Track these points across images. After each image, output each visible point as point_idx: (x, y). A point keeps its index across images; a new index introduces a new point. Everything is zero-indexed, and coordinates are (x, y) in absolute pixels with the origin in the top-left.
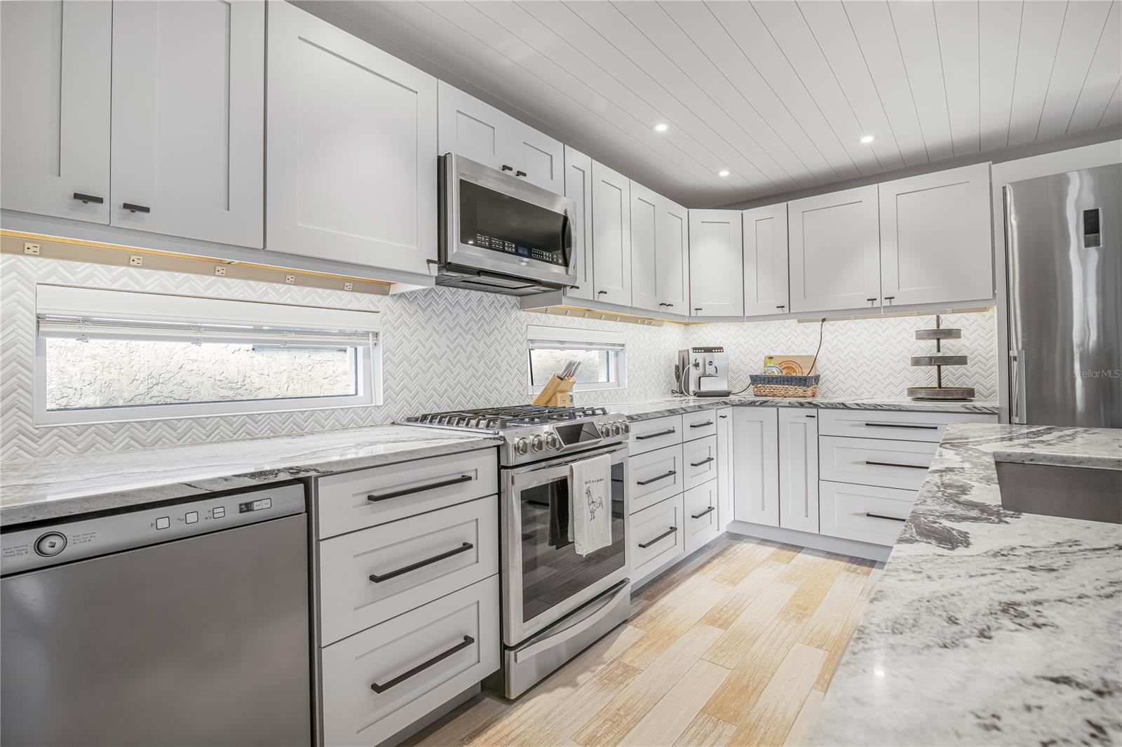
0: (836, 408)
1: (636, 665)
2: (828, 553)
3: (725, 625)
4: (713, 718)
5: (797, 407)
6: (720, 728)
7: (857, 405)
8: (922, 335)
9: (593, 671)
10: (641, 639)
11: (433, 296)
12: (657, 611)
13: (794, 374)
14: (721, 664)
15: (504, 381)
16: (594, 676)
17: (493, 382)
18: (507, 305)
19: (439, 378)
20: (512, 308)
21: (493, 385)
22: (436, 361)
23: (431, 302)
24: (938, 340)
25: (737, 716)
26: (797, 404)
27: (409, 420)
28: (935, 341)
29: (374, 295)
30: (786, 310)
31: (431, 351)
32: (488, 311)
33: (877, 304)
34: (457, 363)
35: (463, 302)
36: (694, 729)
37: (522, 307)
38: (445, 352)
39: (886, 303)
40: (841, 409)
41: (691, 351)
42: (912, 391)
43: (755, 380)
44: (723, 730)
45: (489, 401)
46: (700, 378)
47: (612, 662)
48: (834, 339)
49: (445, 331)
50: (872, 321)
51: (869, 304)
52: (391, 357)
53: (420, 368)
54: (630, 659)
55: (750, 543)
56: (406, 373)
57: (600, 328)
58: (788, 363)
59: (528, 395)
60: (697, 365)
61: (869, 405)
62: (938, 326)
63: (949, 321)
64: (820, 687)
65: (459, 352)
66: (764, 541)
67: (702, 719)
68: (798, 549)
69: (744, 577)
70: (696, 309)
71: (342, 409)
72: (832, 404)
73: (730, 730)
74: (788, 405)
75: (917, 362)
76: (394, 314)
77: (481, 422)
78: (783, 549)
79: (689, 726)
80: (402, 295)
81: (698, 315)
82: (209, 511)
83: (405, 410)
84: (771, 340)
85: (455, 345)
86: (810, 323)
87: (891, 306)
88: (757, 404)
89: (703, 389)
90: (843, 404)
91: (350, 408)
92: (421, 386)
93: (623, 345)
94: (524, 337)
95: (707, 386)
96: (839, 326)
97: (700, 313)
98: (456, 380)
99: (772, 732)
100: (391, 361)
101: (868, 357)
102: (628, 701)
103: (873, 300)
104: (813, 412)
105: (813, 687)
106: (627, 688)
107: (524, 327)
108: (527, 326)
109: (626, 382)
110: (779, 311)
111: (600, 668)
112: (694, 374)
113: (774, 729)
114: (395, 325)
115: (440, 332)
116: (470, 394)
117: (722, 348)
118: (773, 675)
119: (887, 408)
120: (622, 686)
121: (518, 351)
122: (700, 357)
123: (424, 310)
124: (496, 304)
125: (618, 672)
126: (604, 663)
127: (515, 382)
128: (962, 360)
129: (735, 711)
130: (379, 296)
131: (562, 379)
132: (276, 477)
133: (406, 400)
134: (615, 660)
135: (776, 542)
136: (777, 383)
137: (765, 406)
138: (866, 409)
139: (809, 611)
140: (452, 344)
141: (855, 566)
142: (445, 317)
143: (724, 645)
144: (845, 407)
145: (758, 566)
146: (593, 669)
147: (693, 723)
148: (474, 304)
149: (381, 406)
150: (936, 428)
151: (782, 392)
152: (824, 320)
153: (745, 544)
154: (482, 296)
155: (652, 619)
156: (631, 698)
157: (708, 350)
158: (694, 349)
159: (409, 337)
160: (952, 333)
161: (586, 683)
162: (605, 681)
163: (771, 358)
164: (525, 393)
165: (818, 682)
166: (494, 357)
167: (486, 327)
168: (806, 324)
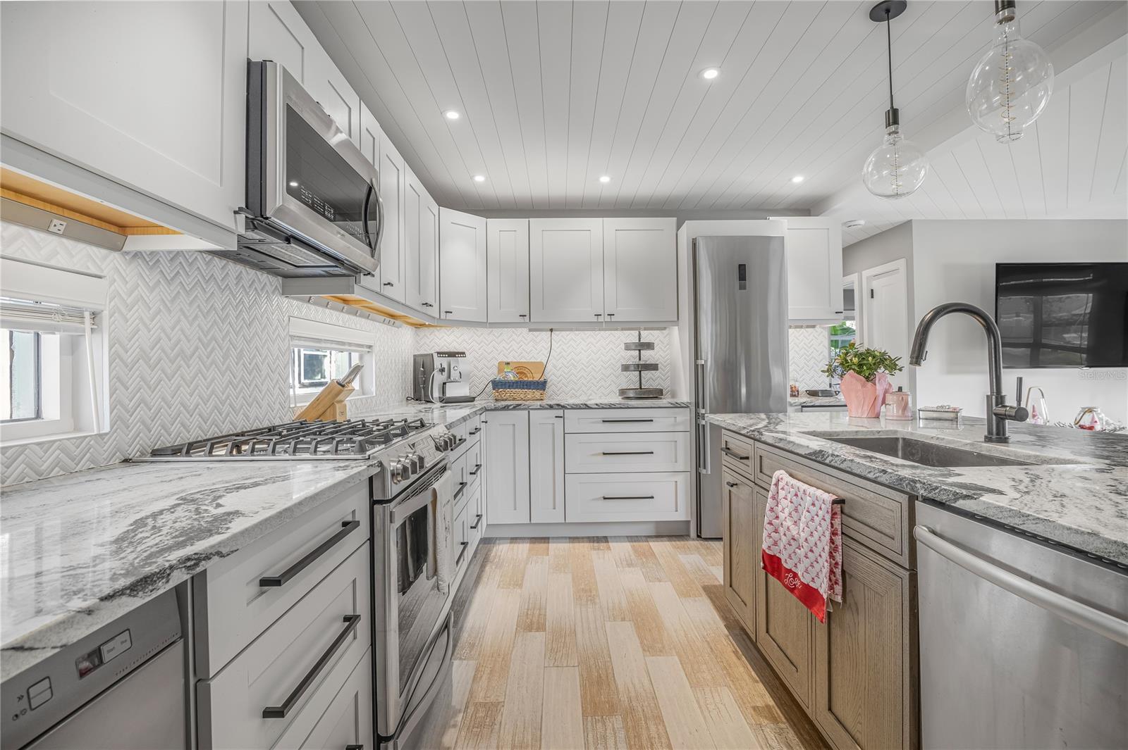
0: (580, 408)
1: (493, 699)
2: (570, 538)
3: (541, 627)
4: (596, 717)
5: (547, 409)
6: (609, 726)
7: (597, 404)
8: (628, 347)
9: (455, 726)
10: (477, 670)
11: (180, 263)
12: (469, 635)
13: (526, 379)
14: (565, 665)
15: (264, 388)
16: (460, 731)
17: (253, 390)
18: (268, 288)
19: (189, 387)
20: (273, 293)
21: (252, 397)
22: (185, 361)
23: (178, 272)
24: (640, 350)
25: (612, 706)
26: (547, 406)
27: (155, 453)
28: (638, 352)
29: (95, 249)
30: (527, 319)
31: (179, 346)
32: (247, 293)
33: (601, 319)
34: (211, 364)
35: (219, 277)
36: (590, 735)
37: (285, 292)
38: (197, 348)
39: (608, 319)
40: (584, 409)
41: (435, 356)
42: (622, 392)
43: (497, 385)
44: (613, 725)
45: (247, 418)
46: (444, 384)
47: (467, 707)
48: (558, 347)
49: (196, 317)
50: (588, 333)
51: (595, 319)
52: (121, 351)
53: (163, 371)
54: (482, 694)
55: (503, 543)
56: (143, 379)
57: (353, 326)
58: (520, 368)
59: (290, 407)
60: (442, 370)
61: (606, 405)
62: (640, 339)
63: (647, 336)
64: (648, 653)
65: (213, 349)
66: (514, 540)
67: (590, 724)
68: (546, 540)
69: (523, 577)
70: (447, 312)
71: (38, 444)
72: (576, 405)
73: (617, 722)
74: (539, 407)
75: (626, 368)
76: (127, 282)
77: (278, 446)
78: (535, 543)
79: (584, 736)
80: (137, 255)
81: (447, 318)
82: (20, 698)
83: (141, 438)
84: (504, 347)
85: (209, 338)
86: (538, 333)
87: (611, 322)
88: (511, 407)
89: (449, 394)
90: (586, 405)
91: (54, 441)
92: (163, 399)
93: (370, 347)
94: (286, 331)
95: (452, 391)
96: (562, 336)
97: (449, 316)
98: (210, 389)
99: (647, 707)
100: (122, 360)
101: (585, 364)
102: (513, 740)
103: (598, 315)
104: (560, 413)
105: (644, 656)
106: (502, 727)
107: (286, 319)
108: (289, 317)
109: (374, 389)
110: (521, 320)
111: (459, 718)
112: (438, 378)
113: (646, 703)
114: (128, 301)
115: (190, 319)
116: (226, 408)
117: (464, 353)
118: (610, 658)
119: (619, 406)
120: (497, 727)
121: (279, 349)
122: (444, 362)
123: (169, 282)
124: (256, 285)
125: (481, 714)
126: (460, 711)
127: (277, 391)
128: (654, 367)
129: (608, 702)
130: (104, 252)
131: (343, 386)
132: (167, 582)
133: (143, 423)
134: (468, 703)
135: (524, 538)
136: (517, 388)
137: (520, 409)
138: (603, 408)
139: (594, 593)
140: (206, 336)
141: (596, 544)
142: (196, 296)
143: (554, 646)
144: (587, 407)
145: (527, 564)
146: (452, 722)
147: (585, 730)
148: (232, 280)
149: (106, 434)
150: (652, 421)
151: (522, 396)
152: (551, 330)
153: (501, 546)
154: (241, 272)
155: (472, 646)
156: (514, 735)
157: (452, 355)
158: (438, 353)
159: (148, 322)
160: (649, 346)
161: (456, 742)
162: (475, 730)
163: (508, 363)
164: (286, 405)
165: (644, 650)
166: (254, 356)
167: (245, 315)
168: (536, 333)
